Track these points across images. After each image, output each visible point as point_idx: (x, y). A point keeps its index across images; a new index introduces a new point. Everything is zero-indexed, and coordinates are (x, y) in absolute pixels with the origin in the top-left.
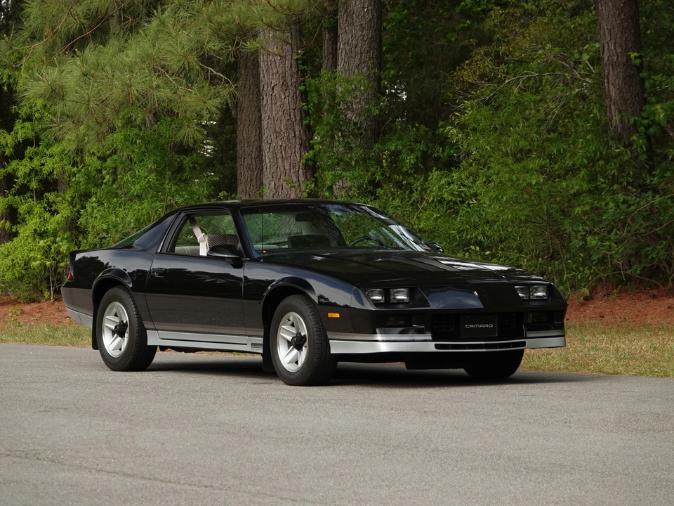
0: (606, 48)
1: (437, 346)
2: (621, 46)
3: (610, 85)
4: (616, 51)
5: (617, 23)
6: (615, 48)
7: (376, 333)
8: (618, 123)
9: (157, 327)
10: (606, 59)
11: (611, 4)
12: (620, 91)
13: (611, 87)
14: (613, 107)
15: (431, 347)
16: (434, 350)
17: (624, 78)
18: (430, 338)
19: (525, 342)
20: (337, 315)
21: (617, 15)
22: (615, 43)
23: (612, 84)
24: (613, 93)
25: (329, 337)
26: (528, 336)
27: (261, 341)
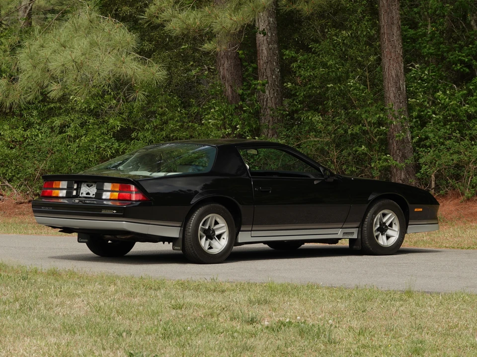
3: (225, 70)
9: (253, 229)
12: (231, 74)
13: (226, 72)
14: (226, 85)
17: (234, 66)
20: (421, 210)
24: (227, 75)
27: (355, 231)
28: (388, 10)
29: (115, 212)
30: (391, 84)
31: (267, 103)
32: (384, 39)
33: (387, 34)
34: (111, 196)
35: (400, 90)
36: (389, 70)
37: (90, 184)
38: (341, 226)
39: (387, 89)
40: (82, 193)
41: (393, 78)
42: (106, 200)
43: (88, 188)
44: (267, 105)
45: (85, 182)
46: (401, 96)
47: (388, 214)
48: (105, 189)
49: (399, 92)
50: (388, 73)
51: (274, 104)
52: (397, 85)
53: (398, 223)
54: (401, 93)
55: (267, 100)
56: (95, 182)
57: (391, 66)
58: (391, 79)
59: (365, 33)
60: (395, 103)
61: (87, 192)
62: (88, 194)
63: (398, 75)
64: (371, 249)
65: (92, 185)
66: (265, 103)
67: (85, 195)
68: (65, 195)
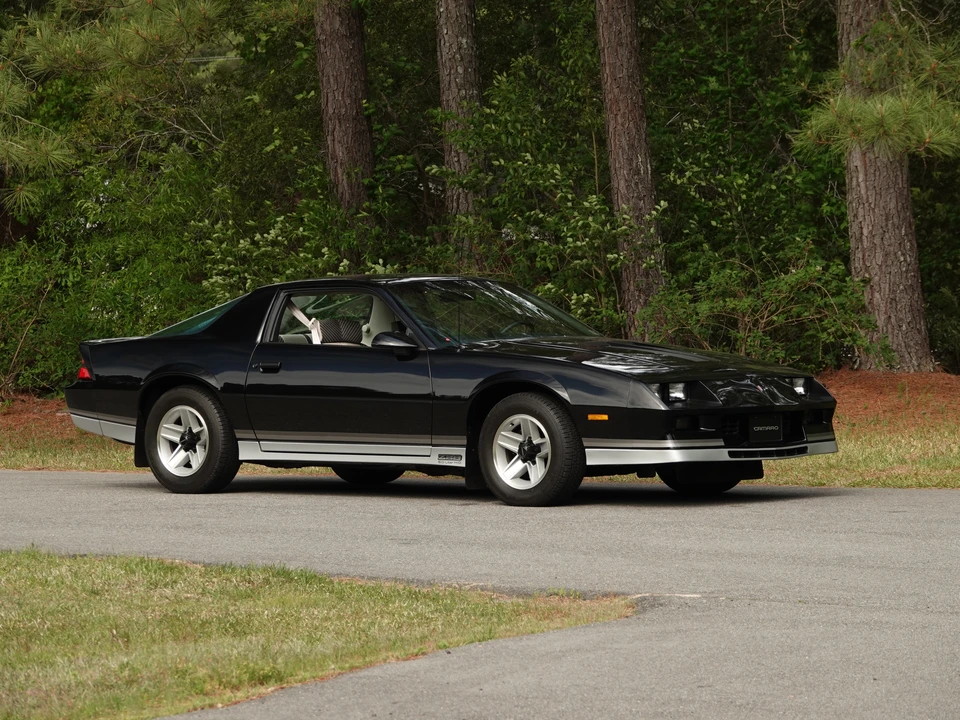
0: (330, 99)
1: (731, 454)
2: (350, 96)
3: (336, 142)
4: (344, 102)
5: (345, 69)
6: (343, 99)
7: (666, 439)
8: (346, 188)
9: (259, 437)
10: (331, 111)
11: (337, 46)
12: (348, 150)
13: (337, 146)
14: (339, 171)
15: (722, 455)
16: (728, 458)
17: (354, 134)
18: (723, 444)
19: (806, 448)
20: (605, 417)
21: (345, 59)
22: (343, 93)
23: (339, 142)
24: (340, 153)
25: (585, 444)
26: (809, 439)
28: (610, 19)
30: (619, 162)
31: (458, 205)
32: (605, 76)
33: (610, 64)
35: (639, 174)
36: (615, 135)
38: (429, 441)
39: (613, 172)
41: (623, 150)
44: (458, 207)
46: (640, 186)
49: (636, 177)
50: (615, 141)
52: (631, 165)
54: (642, 180)
55: (458, 198)
57: (620, 127)
58: (620, 154)
63: (633, 145)
66: (455, 204)
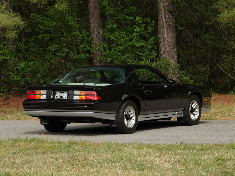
20: (206, 100)
27: (182, 112)
29: (86, 107)
30: (95, 30)
32: (91, 6)
33: (93, 3)
34: (80, 98)
35: (100, 33)
36: (94, 22)
37: (62, 91)
38: (177, 110)
39: (93, 33)
40: (56, 97)
42: (76, 100)
43: (61, 94)
45: (58, 90)
46: (100, 37)
47: (194, 103)
48: (75, 94)
49: (99, 34)
50: (93, 24)
51: (12, 42)
52: (98, 31)
53: (198, 108)
56: (66, 90)
57: (95, 20)
58: (95, 28)
59: (77, 3)
60: (97, 41)
61: (60, 96)
62: (61, 97)
63: (98, 25)
64: (189, 122)
65: (64, 92)
67: (59, 98)
68: (45, 98)
